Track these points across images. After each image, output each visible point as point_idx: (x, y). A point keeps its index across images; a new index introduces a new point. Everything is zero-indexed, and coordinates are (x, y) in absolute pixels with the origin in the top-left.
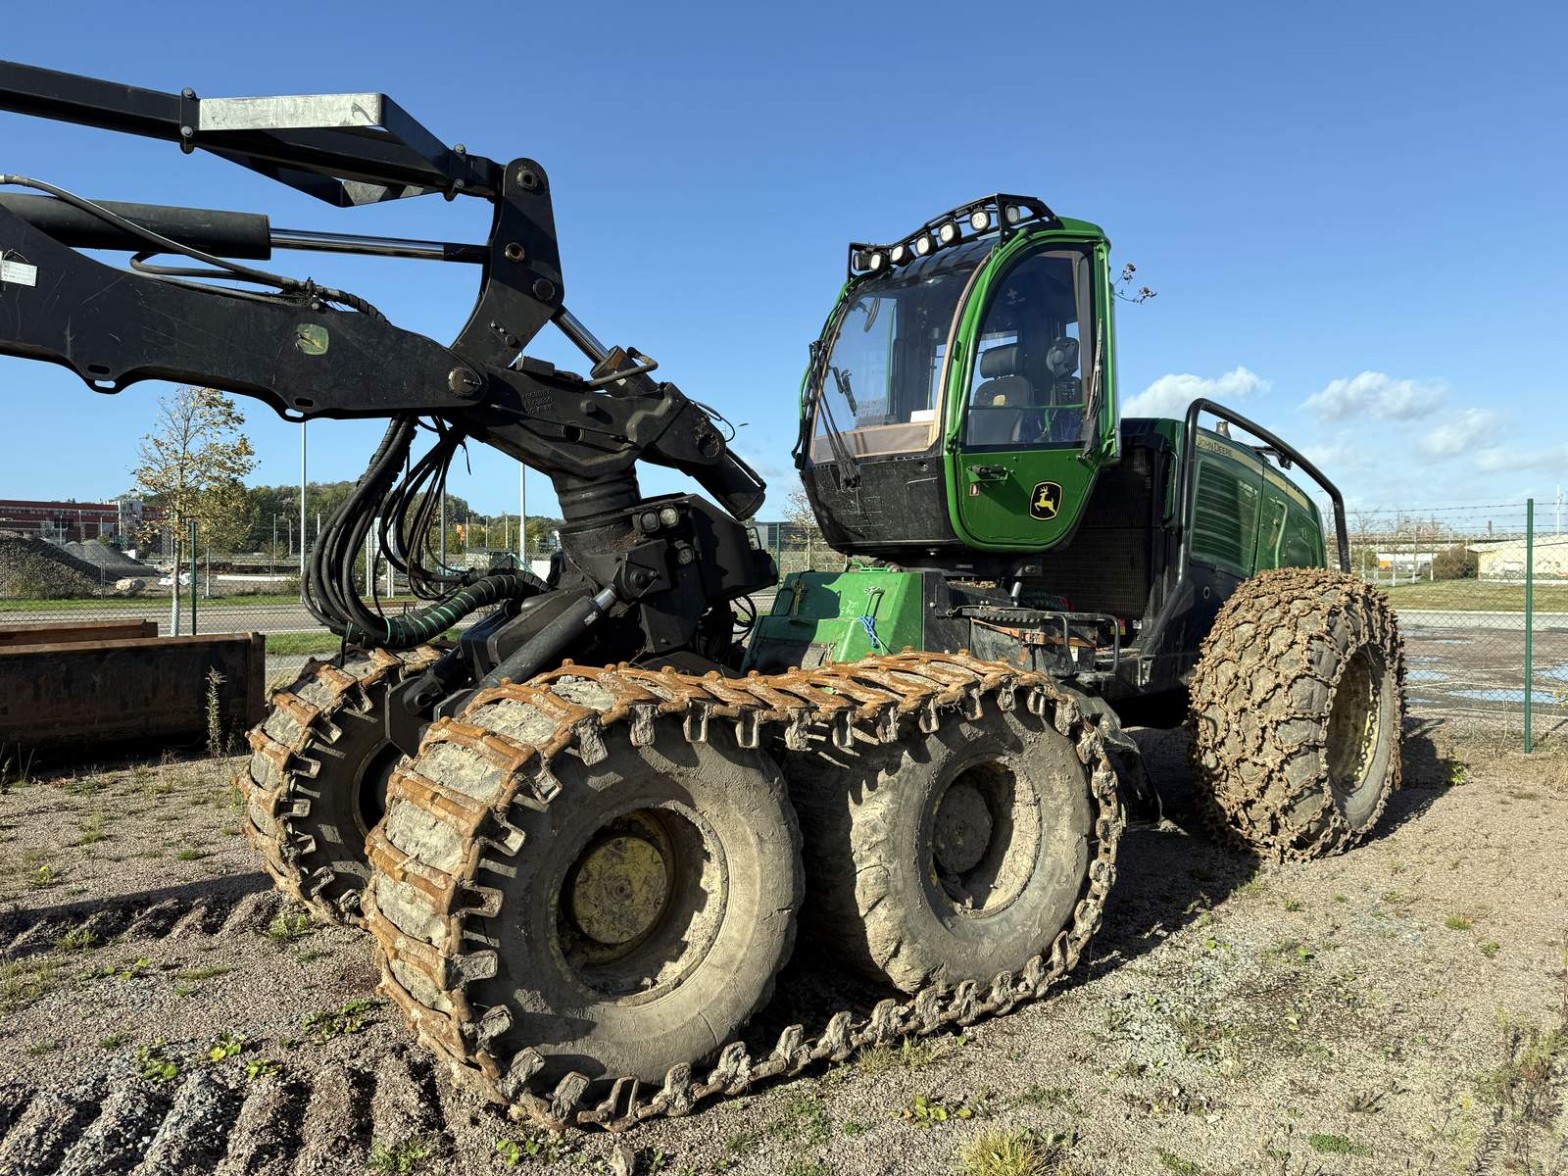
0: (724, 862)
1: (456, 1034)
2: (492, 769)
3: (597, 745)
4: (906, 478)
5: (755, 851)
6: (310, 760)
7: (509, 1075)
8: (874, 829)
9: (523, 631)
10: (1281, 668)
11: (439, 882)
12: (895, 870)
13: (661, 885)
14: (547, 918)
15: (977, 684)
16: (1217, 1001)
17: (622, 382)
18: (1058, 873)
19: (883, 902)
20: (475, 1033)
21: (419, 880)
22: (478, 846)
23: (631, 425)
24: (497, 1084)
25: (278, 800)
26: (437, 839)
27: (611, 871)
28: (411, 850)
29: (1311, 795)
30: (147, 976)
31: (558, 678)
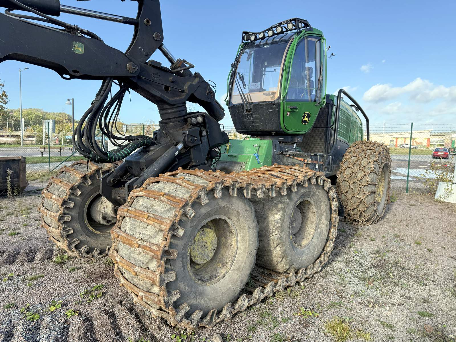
0: (237, 236)
1: (162, 302)
2: (168, 207)
3: (206, 198)
4: (268, 109)
5: (247, 232)
6: (70, 202)
7: (179, 313)
8: (277, 223)
9: (153, 157)
10: (366, 170)
11: (155, 248)
12: (283, 235)
13: (216, 243)
14: (187, 258)
15: (306, 176)
16: (366, 270)
17: (182, 72)
18: (322, 233)
19: (279, 246)
20: (168, 300)
21: (144, 247)
22: (170, 235)
23: (186, 87)
24: (175, 317)
25: (59, 216)
26: (150, 231)
27: (201, 240)
28: (137, 235)
29: (372, 207)
30: (13, 279)
31: (177, 174)
